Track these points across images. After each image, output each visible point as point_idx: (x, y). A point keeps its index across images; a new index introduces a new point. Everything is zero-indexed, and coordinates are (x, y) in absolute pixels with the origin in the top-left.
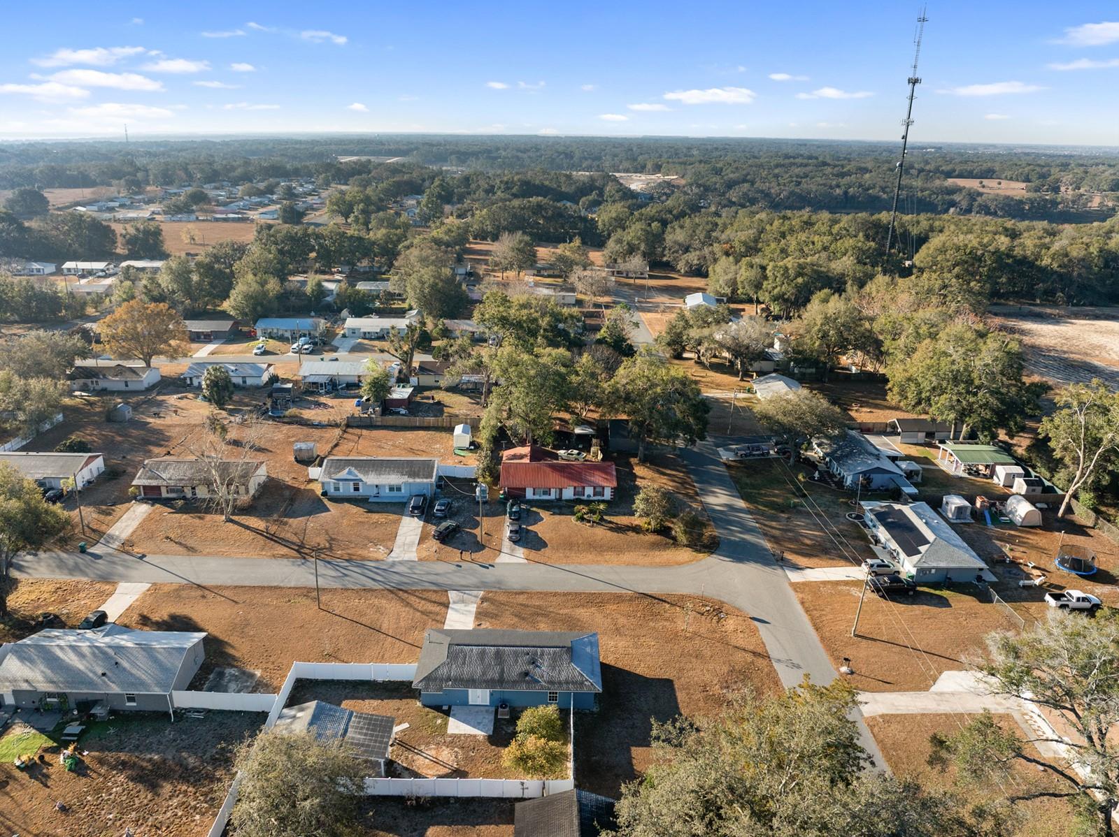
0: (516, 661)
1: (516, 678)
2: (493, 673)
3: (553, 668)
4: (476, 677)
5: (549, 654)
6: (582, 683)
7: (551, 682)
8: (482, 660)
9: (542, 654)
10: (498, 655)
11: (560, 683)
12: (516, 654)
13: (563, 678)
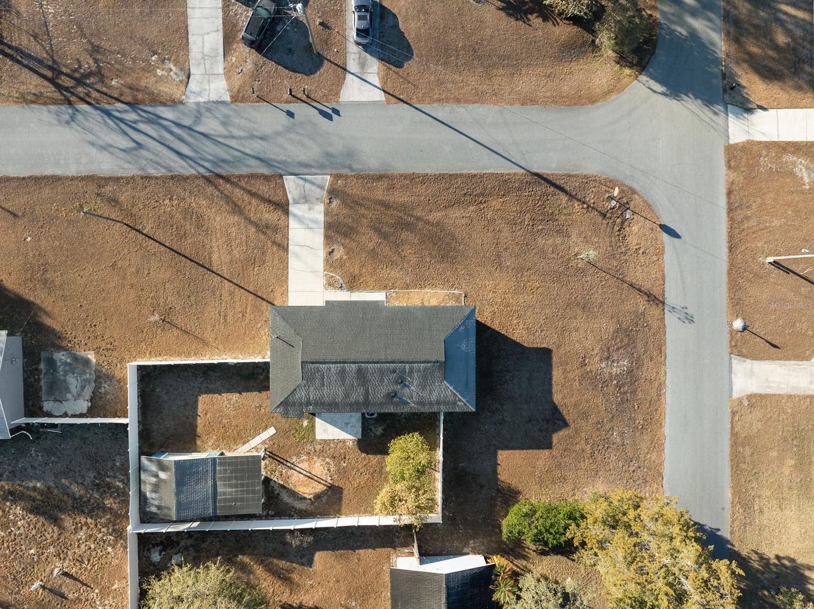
0: (382, 381)
1: (382, 400)
2: (357, 395)
3: (424, 388)
4: (339, 400)
5: (419, 371)
6: (454, 403)
7: (421, 403)
8: (343, 380)
9: (411, 372)
10: (361, 375)
11: (431, 404)
12: (381, 372)
13: (434, 398)
